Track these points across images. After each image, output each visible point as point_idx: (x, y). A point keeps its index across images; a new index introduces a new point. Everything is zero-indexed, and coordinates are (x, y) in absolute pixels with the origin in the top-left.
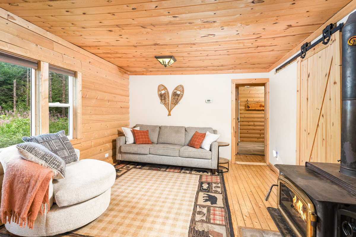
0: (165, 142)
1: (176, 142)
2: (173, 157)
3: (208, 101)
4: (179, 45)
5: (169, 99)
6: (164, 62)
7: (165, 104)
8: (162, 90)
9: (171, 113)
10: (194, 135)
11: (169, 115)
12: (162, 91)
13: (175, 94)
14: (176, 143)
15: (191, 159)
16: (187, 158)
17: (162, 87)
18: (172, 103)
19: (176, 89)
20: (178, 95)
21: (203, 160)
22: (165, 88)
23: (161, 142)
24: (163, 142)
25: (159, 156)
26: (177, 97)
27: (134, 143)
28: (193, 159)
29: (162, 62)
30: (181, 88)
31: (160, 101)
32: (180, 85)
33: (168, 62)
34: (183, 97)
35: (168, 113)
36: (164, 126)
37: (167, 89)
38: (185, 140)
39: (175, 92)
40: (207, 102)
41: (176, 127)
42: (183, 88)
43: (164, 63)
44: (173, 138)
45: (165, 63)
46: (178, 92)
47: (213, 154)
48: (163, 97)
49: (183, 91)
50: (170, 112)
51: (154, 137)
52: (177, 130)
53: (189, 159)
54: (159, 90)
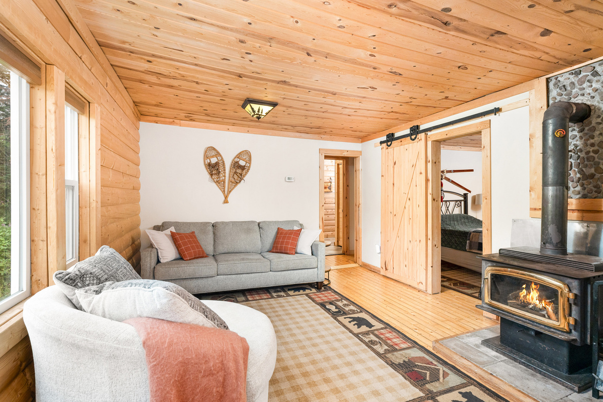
0: (230, 251)
1: (249, 248)
2: (260, 274)
3: (289, 179)
4: (311, 89)
5: (225, 173)
6: (260, 111)
7: (217, 182)
8: (213, 157)
9: (229, 199)
10: (278, 233)
11: (226, 202)
12: (211, 159)
13: (236, 165)
14: (248, 250)
15: (289, 272)
16: (283, 272)
17: (211, 151)
18: (230, 181)
19: (239, 156)
20: (243, 168)
21: (306, 270)
22: (218, 154)
23: (223, 252)
24: (227, 252)
25: (236, 275)
26: (240, 170)
27: (181, 258)
28: (292, 271)
29: (257, 111)
30: (246, 155)
31: (208, 176)
32: (245, 151)
33: (267, 111)
34: (250, 171)
35: (223, 198)
36: (223, 223)
37: (221, 156)
38: (262, 243)
39: (237, 162)
40: (287, 180)
41: (244, 222)
42: (250, 157)
43: (260, 113)
44: (244, 242)
45: (262, 113)
46: (242, 163)
47: (319, 260)
48: (214, 169)
49: (250, 160)
50: (226, 197)
51: (207, 244)
52: (245, 227)
53: (286, 272)
54: (206, 157)
